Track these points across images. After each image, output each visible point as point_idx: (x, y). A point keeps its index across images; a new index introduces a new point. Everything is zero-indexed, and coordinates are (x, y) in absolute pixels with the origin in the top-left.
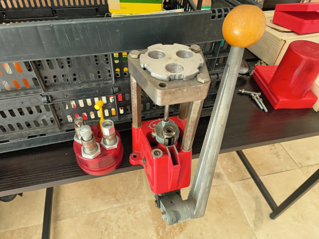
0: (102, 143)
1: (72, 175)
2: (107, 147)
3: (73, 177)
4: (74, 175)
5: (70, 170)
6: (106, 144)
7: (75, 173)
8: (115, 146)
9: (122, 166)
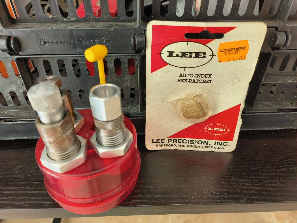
0: (93, 140)
1: (30, 202)
2: (101, 151)
3: (30, 208)
4: (33, 202)
5: (30, 190)
6: (100, 143)
7: (36, 198)
8: (120, 150)
9: (133, 202)
